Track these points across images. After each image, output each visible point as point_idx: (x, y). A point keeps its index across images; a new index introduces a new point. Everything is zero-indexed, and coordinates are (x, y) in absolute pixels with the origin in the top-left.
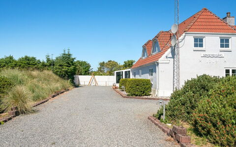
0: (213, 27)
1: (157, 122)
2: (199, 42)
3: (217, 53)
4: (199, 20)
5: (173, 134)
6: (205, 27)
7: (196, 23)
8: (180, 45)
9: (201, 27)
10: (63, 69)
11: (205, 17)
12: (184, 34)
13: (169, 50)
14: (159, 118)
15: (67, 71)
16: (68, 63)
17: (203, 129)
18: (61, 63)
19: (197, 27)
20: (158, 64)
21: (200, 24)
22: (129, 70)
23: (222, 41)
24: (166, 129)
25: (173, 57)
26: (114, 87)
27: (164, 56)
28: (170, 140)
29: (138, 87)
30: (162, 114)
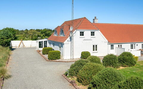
0: (88, 27)
1: (66, 77)
2: (82, 34)
3: (89, 38)
4: (82, 23)
5: (72, 83)
6: (85, 27)
7: (81, 25)
8: (74, 35)
9: (83, 27)
10: (4, 41)
11: (85, 22)
12: (76, 30)
13: (69, 38)
14: (66, 75)
15: (7, 42)
16: (7, 37)
17: (80, 80)
18: (2, 37)
19: (81, 27)
20: (64, 44)
21: (83, 25)
22: (46, 40)
23: (92, 33)
24: (69, 81)
25: (71, 41)
26: (38, 51)
27: (66, 41)
28: (71, 85)
29: (54, 55)
30: (67, 74)
